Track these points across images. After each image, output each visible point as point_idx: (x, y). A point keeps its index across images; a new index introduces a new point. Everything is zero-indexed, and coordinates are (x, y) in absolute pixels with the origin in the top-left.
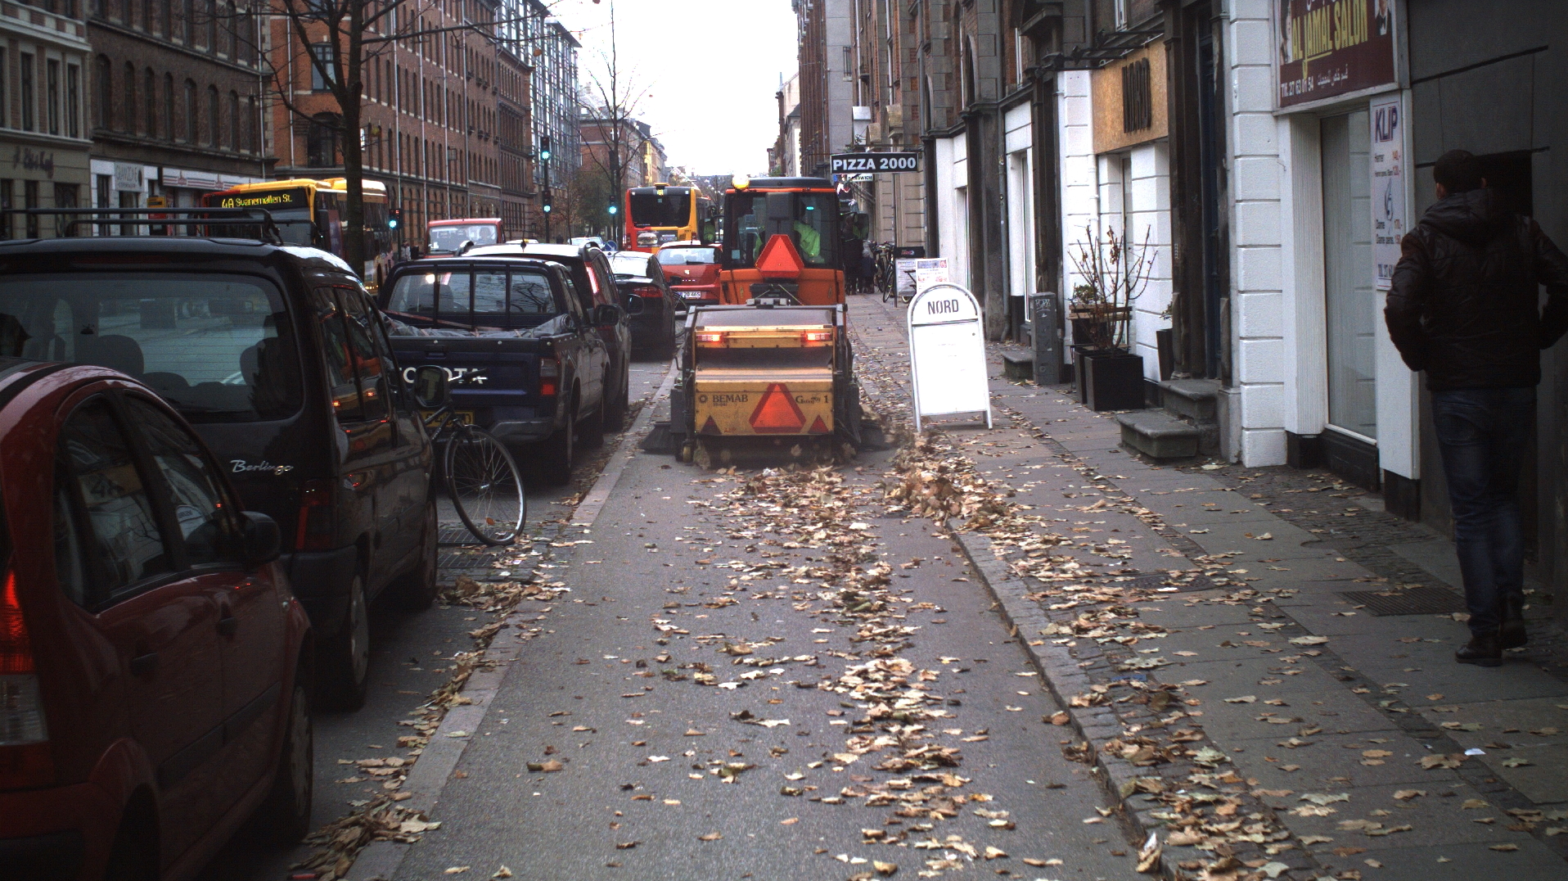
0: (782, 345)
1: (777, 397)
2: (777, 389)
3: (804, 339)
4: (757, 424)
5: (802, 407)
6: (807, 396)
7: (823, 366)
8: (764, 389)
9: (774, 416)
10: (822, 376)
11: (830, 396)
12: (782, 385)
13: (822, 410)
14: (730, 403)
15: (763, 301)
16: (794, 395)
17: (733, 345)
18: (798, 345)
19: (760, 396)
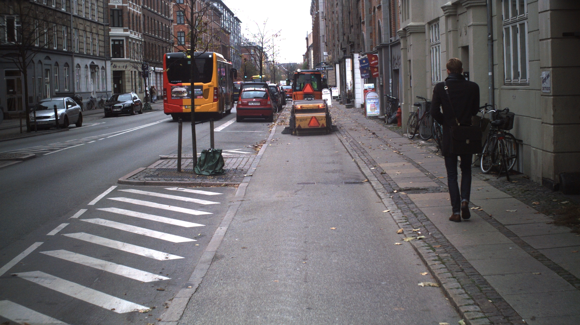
0: (314, 108)
1: (314, 119)
2: (314, 117)
3: (319, 106)
4: (310, 125)
5: (319, 121)
6: (320, 119)
7: (324, 112)
8: (311, 118)
9: (313, 124)
10: (323, 114)
11: (325, 119)
12: (315, 117)
13: (323, 122)
14: (303, 121)
15: (309, 99)
16: (317, 119)
17: (303, 108)
18: (318, 108)
19: (310, 119)
